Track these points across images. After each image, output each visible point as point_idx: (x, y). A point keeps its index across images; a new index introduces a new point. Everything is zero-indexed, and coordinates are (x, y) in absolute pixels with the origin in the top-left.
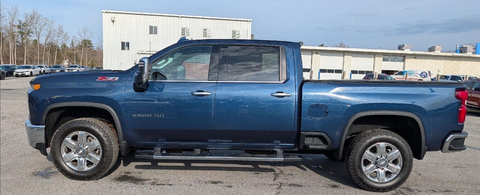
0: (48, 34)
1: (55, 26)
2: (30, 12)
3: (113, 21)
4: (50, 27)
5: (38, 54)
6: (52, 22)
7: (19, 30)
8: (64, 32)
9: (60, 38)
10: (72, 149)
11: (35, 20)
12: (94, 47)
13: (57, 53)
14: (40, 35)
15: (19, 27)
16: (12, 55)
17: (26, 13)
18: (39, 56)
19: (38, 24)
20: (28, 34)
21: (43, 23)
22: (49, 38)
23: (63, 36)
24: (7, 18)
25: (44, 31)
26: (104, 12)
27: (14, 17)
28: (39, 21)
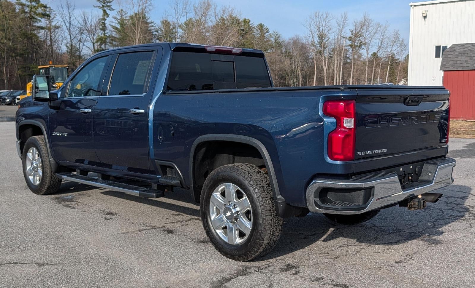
0: (380, 44)
1: (390, 33)
2: (360, 18)
3: (425, 17)
4: (383, 34)
5: (367, 72)
6: (386, 27)
7: (350, 43)
8: (401, 40)
9: (394, 48)
11: (365, 28)
13: (390, 68)
14: (370, 46)
15: (350, 39)
16: (338, 75)
17: (355, 21)
18: (367, 75)
19: (368, 33)
20: (360, 46)
21: (375, 30)
22: (380, 50)
23: (399, 45)
24: (334, 29)
25: (375, 41)
26: (413, 6)
27: (342, 28)
28: (370, 29)
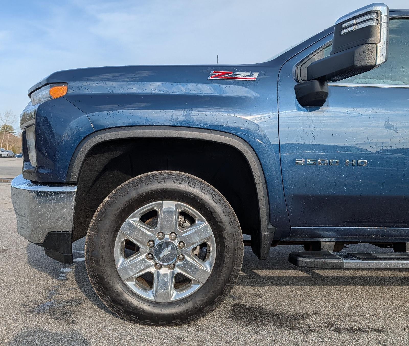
10: (141, 246)
12: (15, 133)
